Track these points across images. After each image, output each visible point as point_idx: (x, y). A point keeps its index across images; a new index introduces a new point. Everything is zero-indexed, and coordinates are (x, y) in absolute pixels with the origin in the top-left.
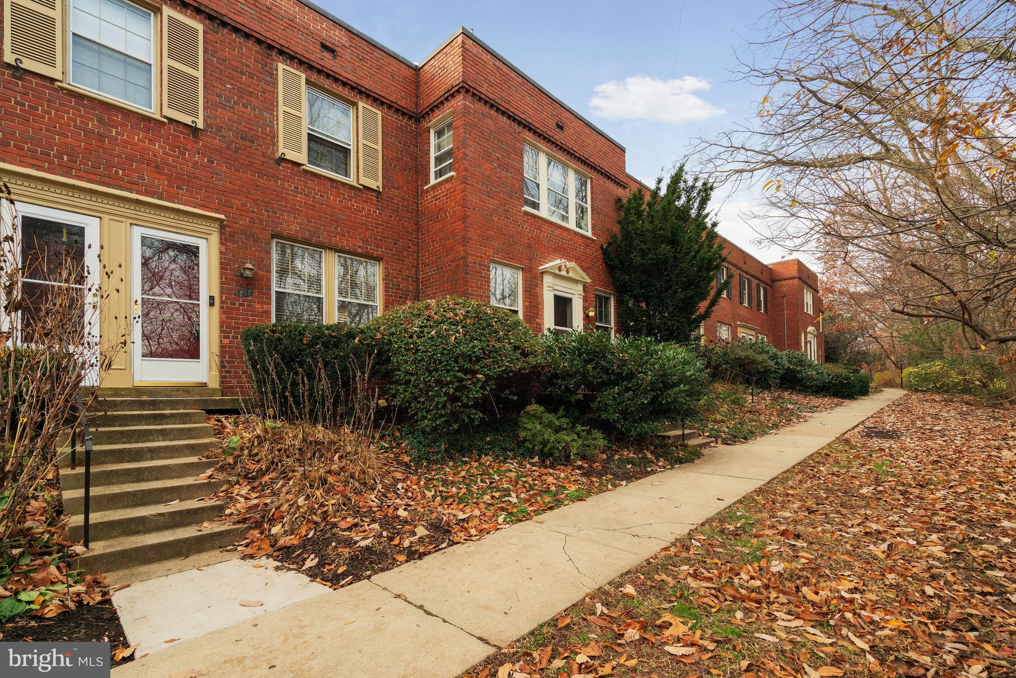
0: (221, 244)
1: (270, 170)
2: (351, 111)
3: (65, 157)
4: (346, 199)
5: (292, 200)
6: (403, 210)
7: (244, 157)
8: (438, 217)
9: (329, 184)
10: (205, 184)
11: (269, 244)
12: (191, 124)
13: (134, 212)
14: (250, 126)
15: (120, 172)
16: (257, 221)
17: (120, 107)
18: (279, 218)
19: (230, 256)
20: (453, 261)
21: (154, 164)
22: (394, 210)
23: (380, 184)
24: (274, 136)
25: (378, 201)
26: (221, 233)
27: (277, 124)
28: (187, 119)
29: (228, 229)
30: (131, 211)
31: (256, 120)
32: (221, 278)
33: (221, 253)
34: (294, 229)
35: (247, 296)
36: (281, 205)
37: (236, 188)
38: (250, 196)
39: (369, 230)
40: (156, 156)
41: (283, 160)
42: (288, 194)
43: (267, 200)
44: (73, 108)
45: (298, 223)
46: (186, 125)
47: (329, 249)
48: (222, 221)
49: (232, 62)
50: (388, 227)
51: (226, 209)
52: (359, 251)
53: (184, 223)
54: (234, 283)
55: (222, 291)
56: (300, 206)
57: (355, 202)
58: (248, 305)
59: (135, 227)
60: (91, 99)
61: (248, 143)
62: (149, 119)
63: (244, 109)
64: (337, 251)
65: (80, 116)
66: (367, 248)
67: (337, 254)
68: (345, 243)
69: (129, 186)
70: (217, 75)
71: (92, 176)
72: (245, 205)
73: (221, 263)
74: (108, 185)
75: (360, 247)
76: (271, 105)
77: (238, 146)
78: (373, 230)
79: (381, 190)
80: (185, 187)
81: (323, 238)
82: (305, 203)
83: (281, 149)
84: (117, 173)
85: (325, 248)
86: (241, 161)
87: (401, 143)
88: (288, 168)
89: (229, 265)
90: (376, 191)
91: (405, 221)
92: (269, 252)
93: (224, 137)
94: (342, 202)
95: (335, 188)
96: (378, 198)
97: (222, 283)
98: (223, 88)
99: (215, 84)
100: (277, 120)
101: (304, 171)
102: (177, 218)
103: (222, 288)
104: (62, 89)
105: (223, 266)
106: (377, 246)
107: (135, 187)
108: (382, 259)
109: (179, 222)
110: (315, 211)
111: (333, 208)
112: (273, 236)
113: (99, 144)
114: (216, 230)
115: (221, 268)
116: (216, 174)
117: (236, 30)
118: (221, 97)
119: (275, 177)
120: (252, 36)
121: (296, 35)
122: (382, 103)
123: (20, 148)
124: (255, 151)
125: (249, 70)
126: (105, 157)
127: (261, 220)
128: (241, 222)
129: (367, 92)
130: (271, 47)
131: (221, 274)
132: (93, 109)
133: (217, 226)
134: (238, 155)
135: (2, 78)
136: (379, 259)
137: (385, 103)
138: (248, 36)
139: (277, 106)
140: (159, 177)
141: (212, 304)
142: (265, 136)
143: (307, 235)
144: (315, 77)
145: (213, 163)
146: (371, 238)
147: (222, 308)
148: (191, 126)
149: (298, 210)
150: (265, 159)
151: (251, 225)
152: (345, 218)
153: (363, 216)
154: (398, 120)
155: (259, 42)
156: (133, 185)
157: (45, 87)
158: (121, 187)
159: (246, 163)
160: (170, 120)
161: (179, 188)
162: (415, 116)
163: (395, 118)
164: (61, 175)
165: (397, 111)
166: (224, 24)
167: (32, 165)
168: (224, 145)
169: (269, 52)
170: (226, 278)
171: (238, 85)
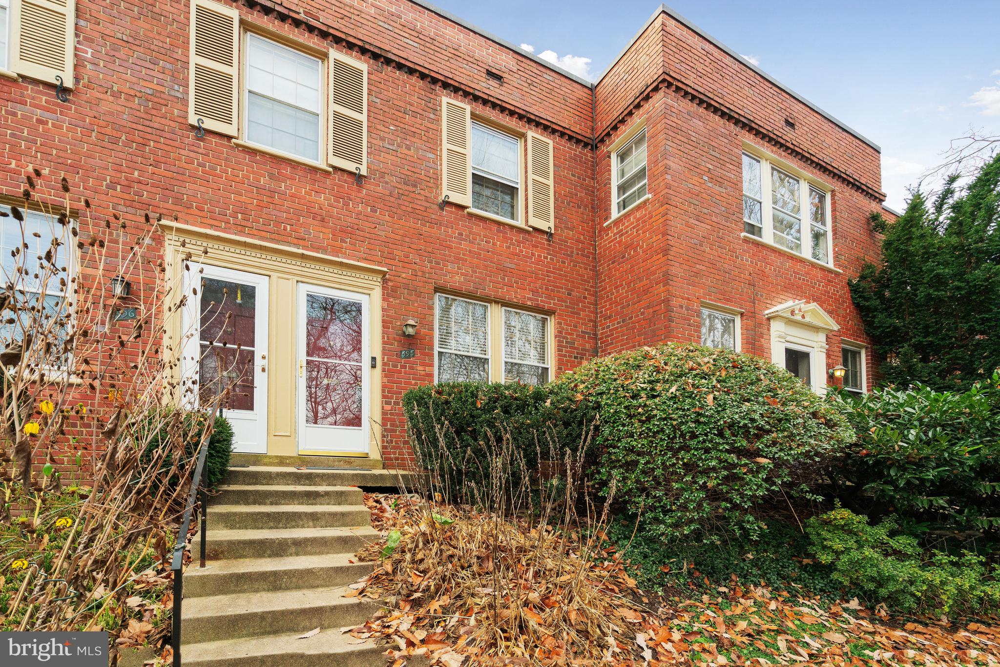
0: (384, 299)
1: (433, 216)
2: (519, 144)
3: (239, 215)
4: (513, 244)
5: (456, 247)
6: (578, 254)
7: (406, 204)
9: (495, 228)
10: (368, 235)
11: (432, 299)
12: (355, 171)
13: (300, 268)
14: (413, 169)
15: (288, 227)
16: (419, 274)
17: (288, 160)
18: (442, 269)
19: (392, 312)
21: (319, 218)
22: (568, 255)
23: (552, 226)
24: (437, 179)
25: (549, 245)
26: (384, 288)
27: (441, 165)
28: (350, 166)
29: (390, 284)
30: (295, 266)
31: (418, 161)
32: (383, 338)
33: (383, 310)
34: (456, 280)
35: (409, 357)
36: (445, 255)
37: (398, 237)
38: (413, 246)
39: (541, 279)
40: (321, 209)
41: (447, 203)
42: (452, 241)
43: (430, 250)
44: (247, 165)
45: (462, 274)
46: (350, 173)
47: (497, 302)
48: (384, 274)
49: (396, 102)
50: (560, 275)
51: (388, 260)
52: (529, 303)
53: (348, 277)
54: (396, 343)
55: (384, 352)
56: (464, 254)
57: (524, 247)
58: (411, 368)
59: (300, 284)
60: (263, 154)
61: (410, 188)
62: (314, 170)
63: (408, 152)
64: (505, 304)
65: (253, 172)
66: (537, 300)
67: (504, 308)
68: (513, 296)
69: (296, 241)
70: (381, 117)
71: (263, 234)
72: (408, 257)
73: (383, 321)
74: (277, 242)
75: (529, 299)
76: (434, 144)
77: (401, 192)
78: (544, 279)
79: (553, 232)
80: (348, 240)
81: (489, 289)
82: (470, 251)
83: (445, 191)
84: (285, 229)
85: (490, 301)
86: (404, 208)
87: (574, 176)
88: (451, 212)
89: (391, 323)
90: (547, 233)
91: (580, 267)
92: (431, 308)
93: (386, 183)
94: (509, 248)
95: (501, 232)
96: (549, 241)
97: (384, 343)
98: (387, 130)
99: (378, 127)
100: (441, 160)
101: (471, 215)
102: (340, 272)
103: (384, 349)
104: (238, 145)
105: (385, 324)
106: (549, 297)
107: (301, 242)
108: (554, 313)
109: (343, 277)
110: (480, 259)
111: (501, 255)
112: (437, 290)
113: (269, 200)
114: (378, 284)
115: (384, 327)
116: (379, 224)
117: (400, 66)
118: (384, 140)
119: (438, 223)
120: (416, 71)
121: (460, 65)
122: (554, 131)
123: (201, 209)
124: (417, 196)
125: (413, 109)
126: (275, 212)
127: (423, 272)
128: (404, 275)
129: (537, 119)
130: (434, 81)
131: (383, 332)
132: (265, 164)
133: (379, 280)
134: (400, 202)
135: (186, 141)
136: (550, 312)
137: (557, 131)
138: (411, 71)
139: (441, 145)
140: (324, 230)
141: (374, 366)
142: (428, 179)
143: (472, 287)
144: (480, 109)
145: (376, 212)
146: (542, 288)
147: (384, 370)
148: (355, 174)
149: (462, 259)
150: (428, 205)
151: (413, 278)
152: (513, 266)
153: (532, 263)
154: (571, 149)
155: (423, 76)
156: (300, 240)
157: (223, 145)
158: (289, 243)
159: (409, 209)
160: (335, 168)
161: (343, 241)
162: (591, 142)
163: (568, 147)
164: (236, 234)
165: (570, 138)
166: (388, 61)
167: (211, 226)
168: (388, 193)
169: (433, 87)
170: (388, 337)
171: (402, 125)
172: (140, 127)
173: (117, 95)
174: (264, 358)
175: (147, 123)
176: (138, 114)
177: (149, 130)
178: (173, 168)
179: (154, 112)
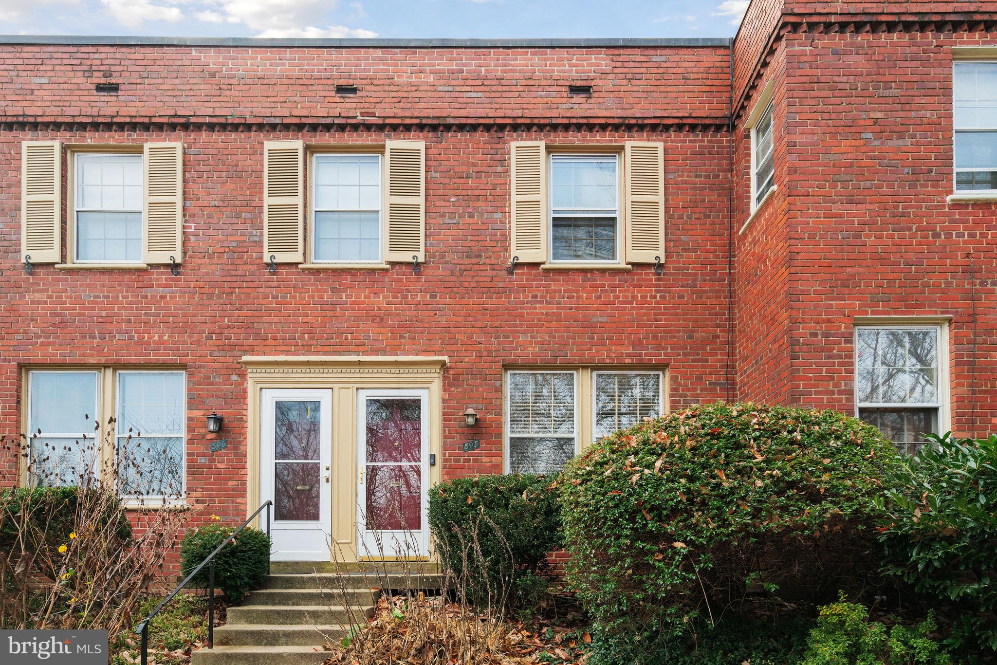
0: (445, 390)
1: (501, 285)
2: (617, 161)
3: (306, 336)
4: (606, 291)
5: (528, 314)
6: (705, 280)
7: (469, 279)
8: (756, 274)
9: (580, 278)
10: (427, 325)
11: (500, 379)
12: (412, 260)
13: (359, 375)
14: (476, 238)
15: (349, 336)
16: (485, 354)
17: (348, 269)
18: (512, 343)
19: (453, 403)
20: (775, 341)
21: (378, 319)
22: (688, 286)
23: (661, 253)
24: (505, 240)
25: (659, 280)
26: (444, 378)
27: (510, 222)
28: (407, 257)
29: (452, 372)
30: (354, 375)
31: (484, 227)
32: (444, 431)
33: (444, 401)
34: (531, 352)
35: (473, 449)
37: (461, 319)
38: (476, 325)
39: (645, 326)
40: (380, 309)
41: (517, 265)
42: (523, 308)
43: (497, 324)
44: (312, 285)
45: (537, 343)
46: (408, 264)
47: (584, 367)
48: (443, 364)
49: (457, 169)
50: (676, 314)
51: (449, 348)
52: (628, 361)
53: (407, 375)
54: (458, 436)
55: (445, 447)
56: (539, 320)
57: (620, 291)
58: (475, 460)
59: (360, 391)
60: (325, 270)
61: (474, 261)
62: (373, 271)
63: (471, 221)
64: (594, 368)
65: (318, 291)
66: (641, 355)
67: (595, 373)
68: (604, 356)
69: (356, 348)
70: (441, 192)
71: (327, 348)
72: (471, 338)
73: (444, 414)
74: (339, 353)
75: (628, 355)
76: (501, 201)
77: (463, 267)
78: (651, 326)
79: (663, 261)
80: (407, 335)
81: (572, 354)
82: (547, 314)
83: (514, 252)
84: (346, 338)
85: (576, 368)
86: (466, 284)
87: (700, 176)
88: (523, 274)
89: (453, 414)
90: (654, 264)
91: (709, 297)
92: (499, 390)
93: (447, 262)
94: (600, 297)
95: (589, 280)
96: (659, 274)
97: (445, 437)
98: (447, 204)
99: (438, 203)
100: (510, 217)
101: (547, 271)
102: (397, 371)
103: (445, 444)
104: (304, 269)
105: (446, 417)
106: (659, 347)
107: (361, 348)
108: (669, 366)
109: (400, 375)
110: (560, 320)
111: (587, 309)
112: (506, 368)
113: (332, 313)
114: (437, 375)
115: (445, 420)
116: (439, 309)
117: (461, 128)
118: (445, 216)
119: (507, 291)
120: (479, 125)
121: (534, 95)
122: (667, 128)
123: (274, 338)
124: (482, 268)
125: (476, 169)
126: (337, 325)
127: (490, 351)
128: (466, 360)
129: (640, 122)
130: (502, 128)
131: (444, 426)
132: (327, 279)
133: (438, 371)
134: (462, 279)
135: (263, 279)
136: (662, 367)
137: (672, 125)
138: (474, 128)
139: (509, 199)
140: (383, 330)
141: (433, 464)
142: (494, 244)
143: (549, 356)
144: (559, 139)
145: (436, 297)
146: (647, 338)
147: (445, 467)
148: (412, 263)
149: (537, 326)
150: (495, 273)
151: (478, 360)
152: (605, 319)
153: (633, 308)
154: (694, 141)
155: (488, 128)
156: (360, 347)
157: (292, 273)
158: (350, 352)
159: (472, 285)
160: (393, 264)
161: (402, 337)
162: (726, 121)
163: (688, 141)
164: (303, 354)
165: (693, 127)
166: (448, 127)
167: (284, 352)
168: (448, 272)
169: (500, 135)
170: (449, 431)
171: (464, 192)
172: (228, 279)
173: (211, 257)
174: (327, 469)
175: (233, 273)
176: (227, 267)
177: (235, 279)
178: (253, 307)
179: (238, 261)
